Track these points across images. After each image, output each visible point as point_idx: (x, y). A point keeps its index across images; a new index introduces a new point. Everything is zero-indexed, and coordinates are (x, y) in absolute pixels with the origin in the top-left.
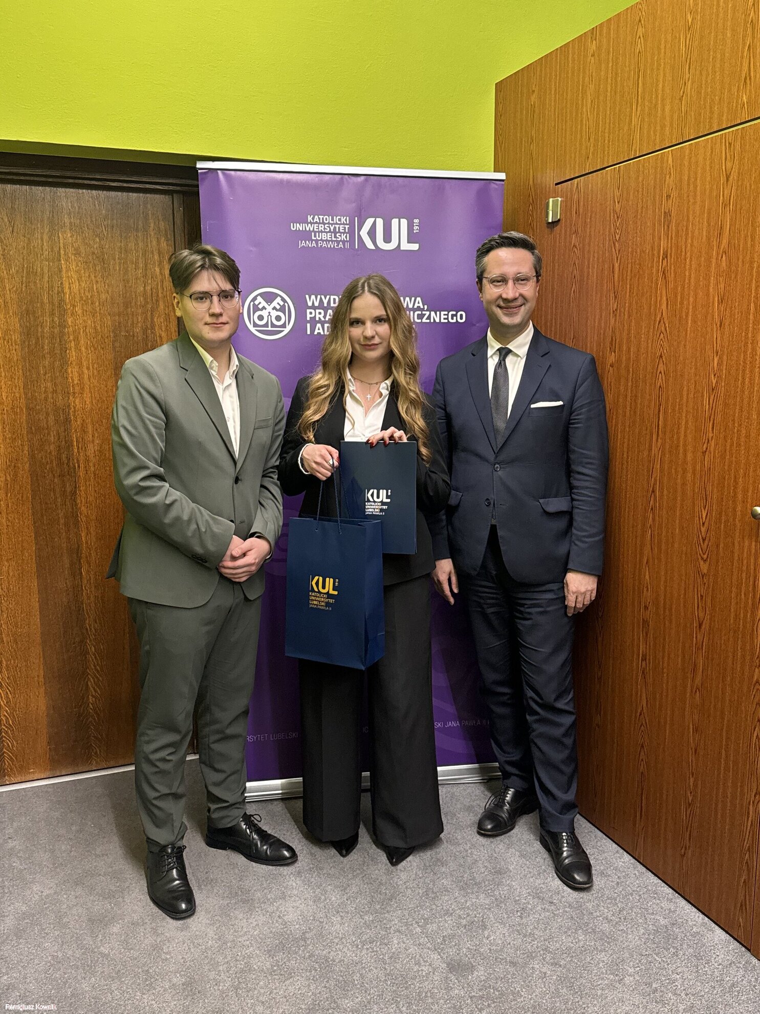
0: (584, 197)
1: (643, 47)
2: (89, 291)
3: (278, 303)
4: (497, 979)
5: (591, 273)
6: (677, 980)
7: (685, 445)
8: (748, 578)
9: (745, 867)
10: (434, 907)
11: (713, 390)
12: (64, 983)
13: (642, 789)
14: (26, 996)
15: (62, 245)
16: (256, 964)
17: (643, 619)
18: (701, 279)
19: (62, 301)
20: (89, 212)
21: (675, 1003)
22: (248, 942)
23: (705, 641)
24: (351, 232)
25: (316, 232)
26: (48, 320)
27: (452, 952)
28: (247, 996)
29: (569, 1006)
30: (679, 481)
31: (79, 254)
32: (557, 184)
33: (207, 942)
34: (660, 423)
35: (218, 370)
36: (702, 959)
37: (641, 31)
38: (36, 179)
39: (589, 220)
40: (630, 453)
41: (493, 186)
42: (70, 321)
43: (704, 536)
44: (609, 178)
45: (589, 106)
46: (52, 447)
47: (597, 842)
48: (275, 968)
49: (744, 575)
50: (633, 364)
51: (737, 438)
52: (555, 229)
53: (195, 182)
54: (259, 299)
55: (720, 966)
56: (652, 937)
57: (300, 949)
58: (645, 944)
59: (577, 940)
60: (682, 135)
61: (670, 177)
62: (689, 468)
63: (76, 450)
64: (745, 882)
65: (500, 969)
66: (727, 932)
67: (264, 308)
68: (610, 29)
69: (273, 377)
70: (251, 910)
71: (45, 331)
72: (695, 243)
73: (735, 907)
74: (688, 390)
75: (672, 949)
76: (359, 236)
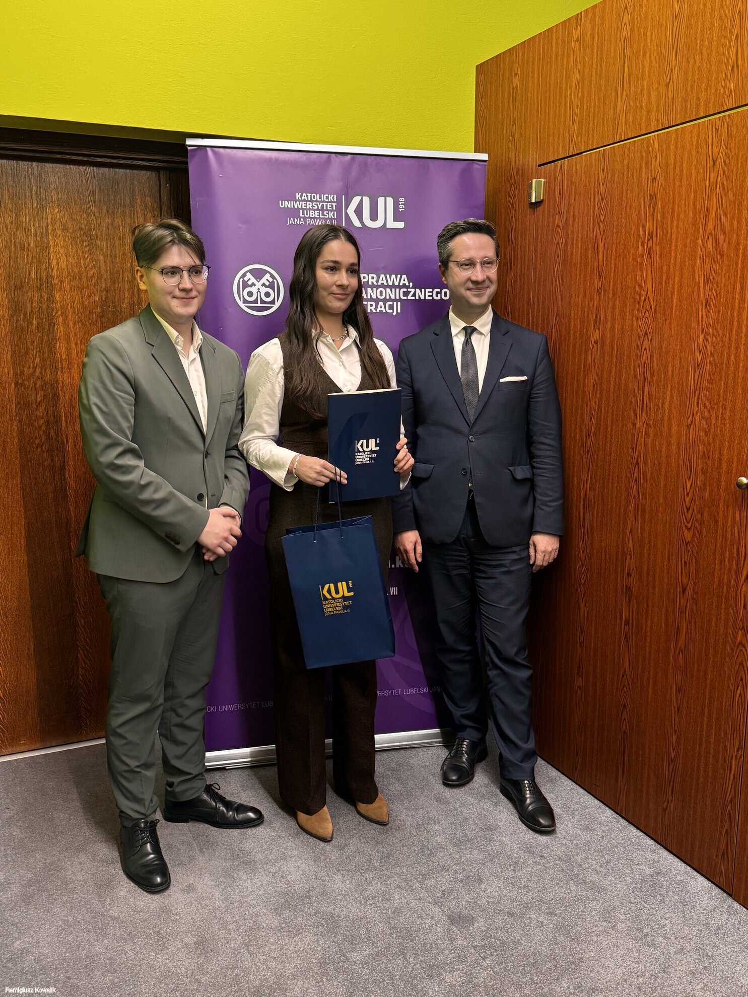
0: (568, 179)
1: (629, 34)
2: (76, 266)
3: (267, 280)
4: (497, 929)
5: (574, 253)
6: (666, 925)
7: (670, 419)
8: (732, 545)
9: (727, 818)
10: (430, 863)
11: (698, 366)
12: (77, 945)
13: (625, 747)
14: (42, 960)
15: (49, 221)
16: (264, 922)
17: (626, 586)
18: (687, 260)
19: (49, 276)
20: (76, 188)
21: (666, 947)
22: (254, 902)
23: (688, 605)
24: (339, 209)
25: (305, 209)
26: (36, 295)
27: (452, 904)
28: (259, 952)
29: (567, 953)
30: (663, 453)
31: (67, 230)
32: (540, 165)
33: (214, 903)
34: (645, 397)
35: (184, 345)
36: (688, 905)
37: (626, 18)
38: (23, 154)
39: (572, 201)
40: (614, 427)
41: (476, 166)
42: (58, 296)
43: (688, 506)
44: (593, 161)
45: (573, 89)
46: (41, 422)
47: (579, 798)
48: (283, 925)
49: (728, 543)
50: (617, 341)
51: (722, 412)
52: (538, 209)
53: (184, 159)
54: (249, 276)
55: (705, 911)
56: (639, 886)
57: (305, 907)
58: (633, 892)
59: (569, 891)
60: (669, 120)
61: (656, 161)
62: (674, 441)
63: (64, 425)
64: (727, 832)
65: (499, 921)
66: (708, 879)
67: (253, 284)
68: (595, 15)
70: (254, 871)
71: (33, 306)
72: (681, 224)
73: (717, 856)
74: (673, 366)
75: (658, 896)
76: (346, 213)
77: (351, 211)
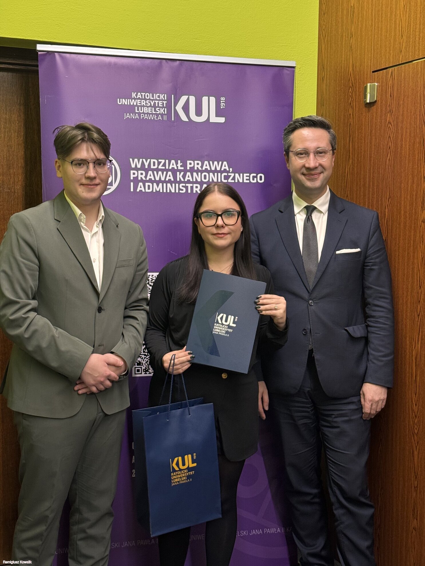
0: (398, 83)
32: (373, 72)
35: (86, 221)
39: (402, 102)
45: (402, 9)
52: (372, 108)
69: (137, 226)
76: (175, 110)
77: (179, 108)
